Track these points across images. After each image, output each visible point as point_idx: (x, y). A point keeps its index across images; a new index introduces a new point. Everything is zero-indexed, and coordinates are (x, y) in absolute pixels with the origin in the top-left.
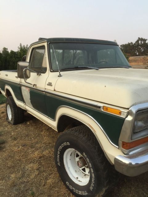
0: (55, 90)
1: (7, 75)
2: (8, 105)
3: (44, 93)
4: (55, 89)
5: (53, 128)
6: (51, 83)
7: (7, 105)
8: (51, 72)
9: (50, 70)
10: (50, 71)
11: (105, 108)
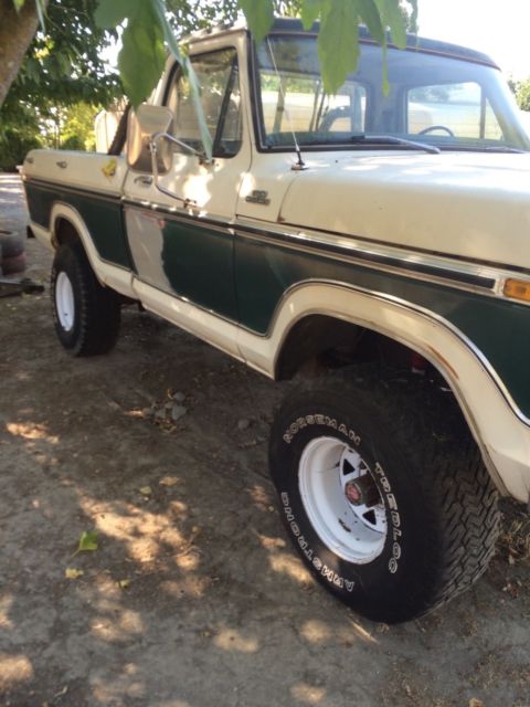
0: (280, 220)
1: (62, 165)
2: (63, 277)
3: (232, 231)
4: (283, 215)
5: (249, 364)
6: (265, 193)
7: (57, 275)
8: (260, 150)
9: (258, 144)
10: (254, 147)
11: (513, 286)
